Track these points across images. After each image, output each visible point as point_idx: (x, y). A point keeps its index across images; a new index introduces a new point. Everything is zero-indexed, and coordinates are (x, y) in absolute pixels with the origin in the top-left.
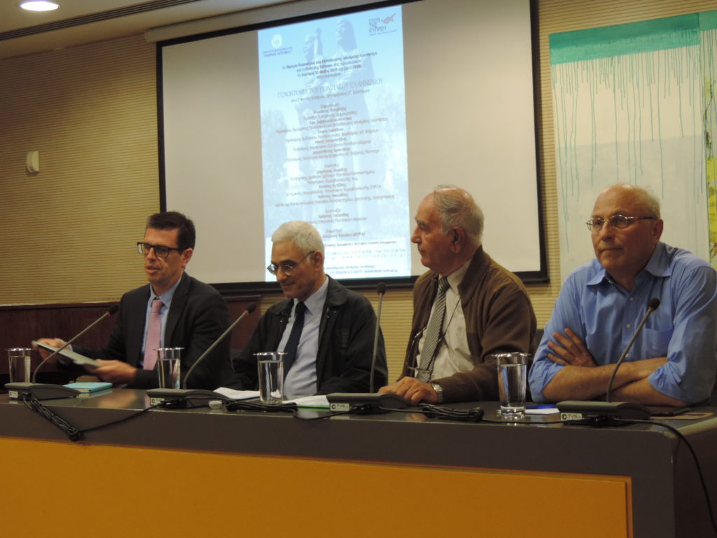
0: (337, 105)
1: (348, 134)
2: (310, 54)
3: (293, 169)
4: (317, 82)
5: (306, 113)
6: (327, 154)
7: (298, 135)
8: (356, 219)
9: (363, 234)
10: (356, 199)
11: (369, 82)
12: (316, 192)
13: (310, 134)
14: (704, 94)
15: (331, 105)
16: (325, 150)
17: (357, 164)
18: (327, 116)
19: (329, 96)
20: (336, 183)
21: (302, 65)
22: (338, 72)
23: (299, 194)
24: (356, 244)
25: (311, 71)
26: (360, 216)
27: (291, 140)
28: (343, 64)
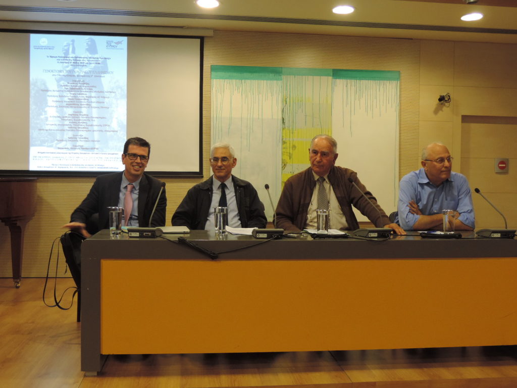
0: (83, 81)
1: (90, 97)
2: (67, 52)
3: (51, 112)
4: (70, 68)
5: (62, 83)
6: (76, 106)
7: (57, 94)
8: (93, 141)
9: (97, 149)
10: (93, 131)
11: (105, 72)
12: (67, 125)
13: (65, 94)
14: (282, 102)
15: (79, 81)
16: (75, 103)
17: (95, 113)
18: (76, 86)
19: (78, 76)
20: (81, 121)
21: (61, 57)
22: (85, 64)
23: (55, 125)
24: (92, 153)
25: (67, 61)
26: (96, 140)
27: (51, 96)
28: (89, 61)
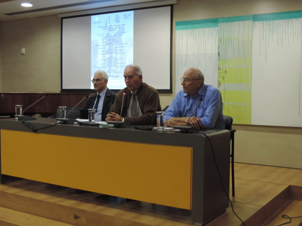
0: (114, 39)
1: (116, 47)
2: (106, 24)
3: (100, 57)
4: (108, 32)
5: (105, 41)
6: (110, 53)
7: (102, 47)
8: (118, 72)
9: (120, 77)
10: (118, 66)
11: (123, 33)
12: (106, 64)
13: (106, 47)
14: (219, 41)
15: (112, 39)
16: (110, 52)
17: (119, 56)
18: (110, 42)
19: (111, 36)
20: (112, 61)
21: (104, 27)
22: (114, 29)
23: (101, 64)
24: (117, 79)
25: (106, 29)
26: (119, 71)
27: (100, 48)
28: (116, 27)
